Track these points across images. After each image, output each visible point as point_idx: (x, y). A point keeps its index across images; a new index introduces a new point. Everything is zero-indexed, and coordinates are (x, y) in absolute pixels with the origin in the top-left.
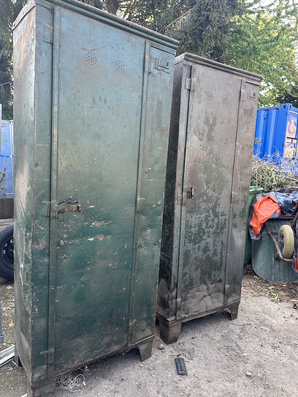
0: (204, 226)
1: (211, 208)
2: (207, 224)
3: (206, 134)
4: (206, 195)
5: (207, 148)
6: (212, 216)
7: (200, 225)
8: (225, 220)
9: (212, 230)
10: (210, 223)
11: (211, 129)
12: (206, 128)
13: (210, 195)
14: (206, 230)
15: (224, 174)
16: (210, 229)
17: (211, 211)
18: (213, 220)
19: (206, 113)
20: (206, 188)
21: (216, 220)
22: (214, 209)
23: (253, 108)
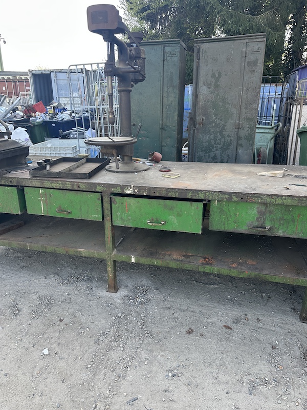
0: (213, 143)
1: (219, 132)
2: (215, 141)
3: (213, 84)
4: (214, 122)
5: (214, 92)
6: (219, 137)
7: (209, 142)
8: (231, 140)
10: (218, 141)
11: (217, 80)
12: (213, 80)
13: (218, 123)
14: (215, 146)
15: (229, 109)
16: (218, 145)
17: (218, 134)
18: (220, 140)
19: (213, 71)
20: (214, 118)
21: (223, 140)
22: (221, 132)
23: (257, 59)
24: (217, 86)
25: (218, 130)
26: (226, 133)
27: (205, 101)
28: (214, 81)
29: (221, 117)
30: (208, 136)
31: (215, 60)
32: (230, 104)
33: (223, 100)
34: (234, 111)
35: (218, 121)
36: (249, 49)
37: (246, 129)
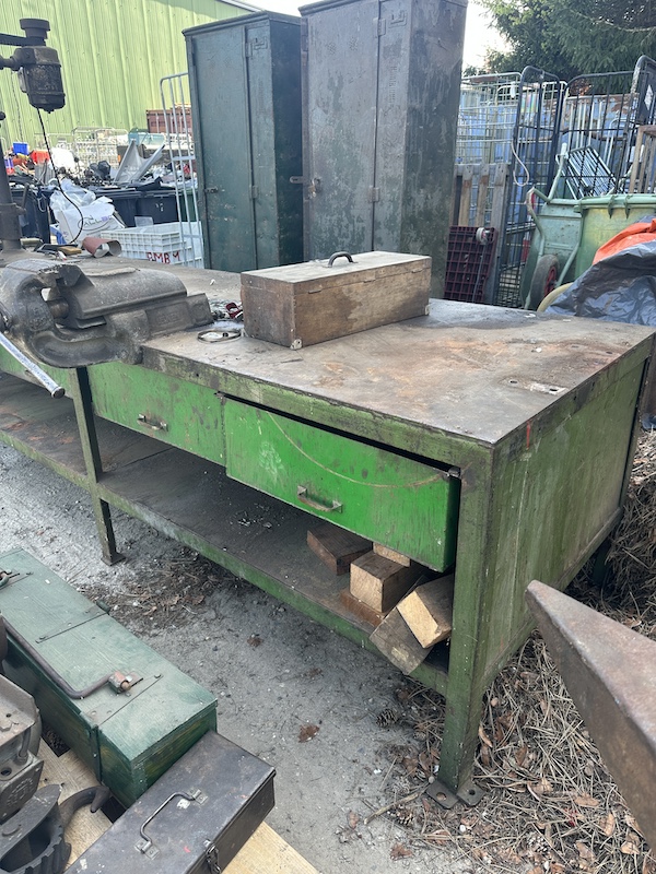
0: (336, 233)
1: (344, 209)
2: (340, 231)
3: (331, 103)
4: (336, 188)
5: (334, 121)
6: (346, 221)
7: (331, 231)
8: (363, 228)
9: (347, 241)
10: (344, 231)
11: (337, 95)
12: (331, 94)
13: (342, 189)
14: (340, 239)
17: (344, 214)
19: (329, 74)
20: (336, 178)
21: (351, 227)
22: (347, 210)
23: (400, 41)
24: (338, 108)
25: (343, 204)
26: (355, 212)
27: (320, 141)
28: (332, 97)
29: (346, 176)
30: (328, 218)
31: (332, 49)
32: (358, 147)
34: (366, 163)
35: (342, 185)
36: (386, 16)
37: (386, 204)
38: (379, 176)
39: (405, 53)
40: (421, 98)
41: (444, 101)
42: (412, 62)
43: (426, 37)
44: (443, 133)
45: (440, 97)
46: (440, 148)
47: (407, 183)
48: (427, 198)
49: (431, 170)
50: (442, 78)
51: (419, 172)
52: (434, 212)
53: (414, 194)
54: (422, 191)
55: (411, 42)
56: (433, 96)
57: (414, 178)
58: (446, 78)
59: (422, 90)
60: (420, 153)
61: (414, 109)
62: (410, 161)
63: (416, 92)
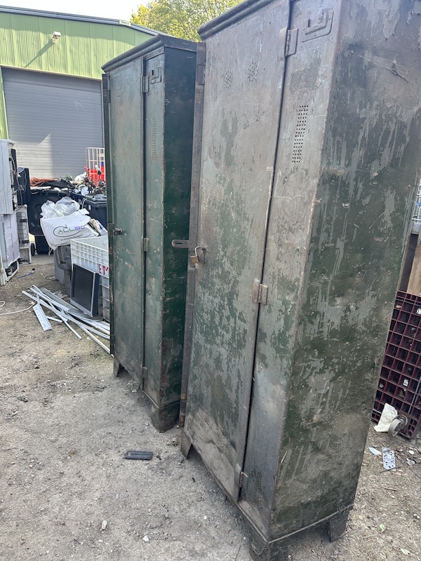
0: (217, 321)
1: (227, 295)
2: (221, 319)
4: (221, 265)
7: (212, 314)
10: (225, 321)
12: (224, 143)
14: (220, 330)
16: (225, 332)
17: (226, 301)
19: (223, 115)
22: (230, 299)
23: (318, 62)
24: (230, 161)
25: (226, 288)
27: (210, 201)
28: (225, 147)
29: (232, 254)
30: (211, 298)
32: (248, 220)
33: (238, 204)
34: (255, 245)
35: (227, 265)
36: (299, 23)
37: (275, 314)
38: (269, 270)
39: (324, 83)
40: (349, 159)
41: (394, 163)
42: (337, 98)
43: (368, 57)
44: (387, 213)
45: (387, 156)
46: (380, 234)
47: (311, 292)
48: (348, 309)
49: (359, 269)
50: (392, 127)
51: (335, 273)
52: (361, 327)
53: (323, 306)
54: (339, 300)
55: (336, 63)
56: (372, 156)
57: (326, 283)
58: (402, 126)
59: (351, 146)
60: (340, 244)
61: (333, 177)
62: (319, 258)
63: (339, 149)
